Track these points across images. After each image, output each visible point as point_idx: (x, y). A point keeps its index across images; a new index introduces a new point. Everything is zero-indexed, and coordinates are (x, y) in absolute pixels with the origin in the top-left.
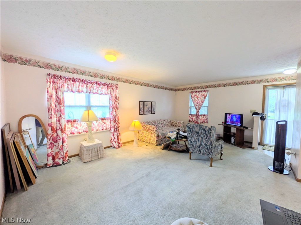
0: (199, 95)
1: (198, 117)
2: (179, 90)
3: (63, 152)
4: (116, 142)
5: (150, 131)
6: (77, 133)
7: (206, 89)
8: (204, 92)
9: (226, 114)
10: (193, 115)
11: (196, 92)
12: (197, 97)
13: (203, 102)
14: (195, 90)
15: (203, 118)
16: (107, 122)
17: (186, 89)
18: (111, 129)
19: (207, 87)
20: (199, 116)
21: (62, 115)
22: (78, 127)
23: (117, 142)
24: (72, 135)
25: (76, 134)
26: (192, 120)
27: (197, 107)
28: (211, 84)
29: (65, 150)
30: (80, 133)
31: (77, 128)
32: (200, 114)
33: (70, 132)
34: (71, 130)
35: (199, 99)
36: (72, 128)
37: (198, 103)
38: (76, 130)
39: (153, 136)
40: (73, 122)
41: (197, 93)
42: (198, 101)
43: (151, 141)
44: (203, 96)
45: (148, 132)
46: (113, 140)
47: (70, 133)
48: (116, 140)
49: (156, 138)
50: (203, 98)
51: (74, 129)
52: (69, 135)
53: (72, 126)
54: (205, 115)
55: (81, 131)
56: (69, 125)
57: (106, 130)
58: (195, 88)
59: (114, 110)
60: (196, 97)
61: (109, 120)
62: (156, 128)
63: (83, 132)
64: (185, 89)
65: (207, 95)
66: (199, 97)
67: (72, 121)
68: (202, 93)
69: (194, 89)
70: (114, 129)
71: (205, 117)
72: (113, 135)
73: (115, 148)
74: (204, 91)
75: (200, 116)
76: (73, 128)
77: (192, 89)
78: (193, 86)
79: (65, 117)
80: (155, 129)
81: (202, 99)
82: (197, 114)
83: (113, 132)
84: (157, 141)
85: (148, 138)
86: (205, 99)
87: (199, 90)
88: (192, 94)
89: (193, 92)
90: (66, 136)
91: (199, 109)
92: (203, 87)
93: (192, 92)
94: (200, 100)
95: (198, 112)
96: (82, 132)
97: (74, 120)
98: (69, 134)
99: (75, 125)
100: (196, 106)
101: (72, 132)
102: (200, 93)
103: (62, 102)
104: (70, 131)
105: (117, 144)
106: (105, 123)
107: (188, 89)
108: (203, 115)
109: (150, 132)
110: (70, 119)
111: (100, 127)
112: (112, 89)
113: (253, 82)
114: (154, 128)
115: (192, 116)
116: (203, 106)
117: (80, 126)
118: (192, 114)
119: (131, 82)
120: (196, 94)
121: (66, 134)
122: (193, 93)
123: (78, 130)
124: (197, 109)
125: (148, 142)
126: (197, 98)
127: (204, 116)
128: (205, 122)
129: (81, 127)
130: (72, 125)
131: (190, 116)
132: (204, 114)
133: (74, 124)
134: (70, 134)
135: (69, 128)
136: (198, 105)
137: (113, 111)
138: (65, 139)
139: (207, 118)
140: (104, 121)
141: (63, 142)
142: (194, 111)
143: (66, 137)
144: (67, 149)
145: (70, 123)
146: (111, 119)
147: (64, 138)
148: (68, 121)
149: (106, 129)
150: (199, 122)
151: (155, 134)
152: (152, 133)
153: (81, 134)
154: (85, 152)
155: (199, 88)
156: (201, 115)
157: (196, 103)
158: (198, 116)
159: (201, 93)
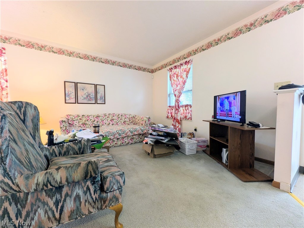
0: (180, 72)
2: (156, 70)
7: (187, 60)
8: (187, 66)
9: (215, 97)
11: (175, 67)
13: (184, 83)
15: (186, 111)
19: (189, 54)
20: (179, 107)
26: (170, 115)
27: (177, 93)
32: (180, 104)
35: (179, 78)
41: (177, 69)
42: (178, 83)
44: (185, 73)
50: (185, 76)
54: (187, 106)
58: (174, 62)
60: (175, 76)
64: (162, 67)
65: (190, 68)
66: (179, 75)
69: (173, 65)
71: (188, 109)
74: (186, 64)
75: (181, 109)
78: (171, 59)
82: (177, 104)
86: (187, 78)
87: (179, 63)
88: (170, 72)
89: (172, 68)
91: (180, 96)
92: (185, 56)
94: (181, 80)
95: (177, 101)
100: (176, 90)
102: (180, 69)
107: (166, 66)
108: (185, 106)
115: (171, 108)
116: (185, 90)
118: (171, 105)
122: (173, 71)
124: (177, 96)
126: (177, 77)
128: (187, 118)
131: (168, 109)
132: (186, 104)
139: (191, 111)
150: (179, 119)
155: (179, 59)
156: (182, 106)
157: (175, 86)
158: (177, 108)
159: (182, 67)
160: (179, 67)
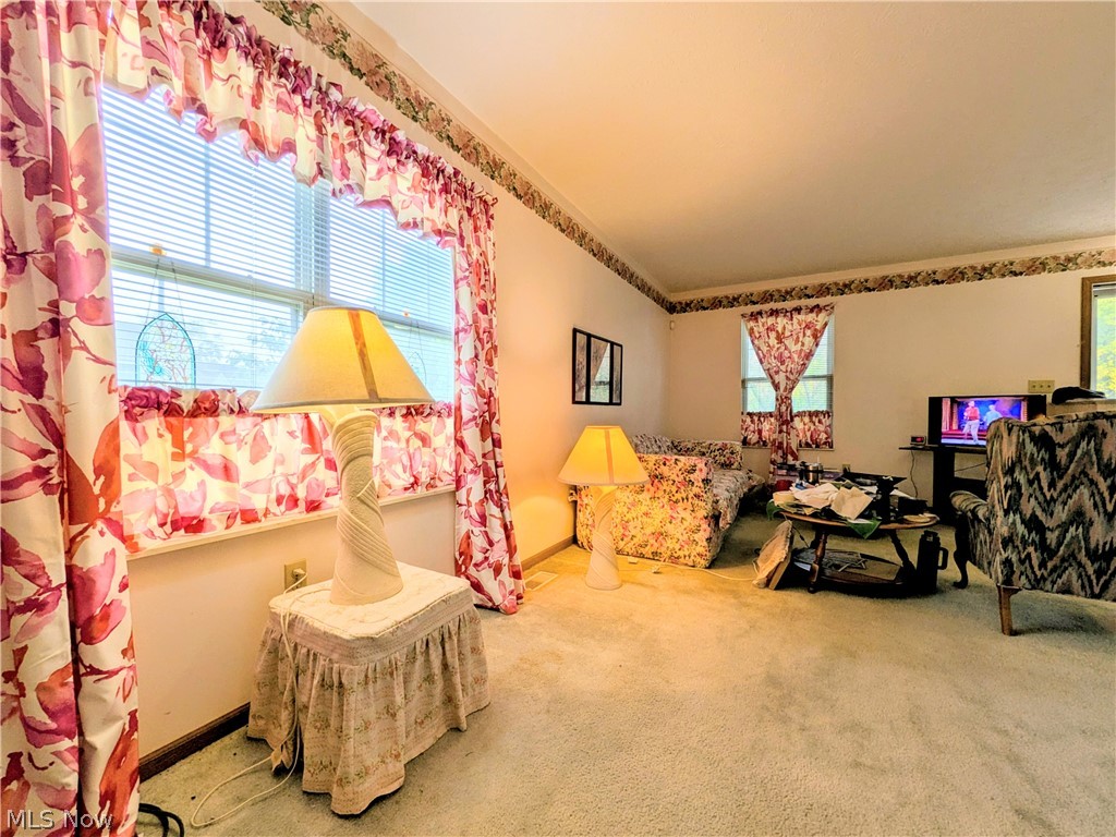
0: (789, 327)
1: (786, 423)
2: (686, 307)
3: (83, 754)
4: (497, 570)
5: (665, 486)
6: (231, 518)
8: (814, 315)
10: (760, 415)
11: (774, 313)
12: (780, 339)
13: (809, 355)
14: (767, 307)
15: (813, 428)
16: (441, 432)
17: (725, 302)
18: (458, 482)
19: (824, 290)
20: (792, 418)
21: (81, 314)
22: (240, 458)
23: (505, 570)
24: (182, 539)
25: (217, 530)
26: (754, 438)
27: (780, 379)
28: (842, 277)
29: (110, 719)
30: (256, 520)
31: (227, 471)
32: (795, 411)
33: (155, 510)
34: (169, 493)
35: (787, 342)
36: (179, 476)
37: (783, 363)
38: (217, 493)
39: (687, 515)
40: (193, 414)
41: (779, 319)
42: (786, 354)
43: (670, 543)
44: (808, 332)
45: (645, 496)
46: (478, 557)
47: (154, 521)
48: (499, 553)
49: (705, 526)
50: (809, 341)
51: (202, 484)
52: (149, 545)
53: (179, 456)
54: (817, 413)
55: (259, 502)
56: (149, 443)
57: (432, 491)
58: (767, 297)
59: (482, 356)
60: (773, 335)
61: (450, 422)
62: (705, 469)
63: (274, 508)
64: (716, 303)
65: (826, 324)
66: (787, 333)
67: (186, 403)
68: (800, 317)
69: (764, 303)
70: (485, 483)
71: (820, 422)
72: (483, 520)
73: (496, 609)
74: (812, 311)
75: (797, 423)
76: (194, 476)
77: (754, 303)
78: (758, 288)
79: (109, 343)
80: (697, 477)
81: (803, 345)
82: (783, 408)
83: (482, 502)
84: (709, 540)
85: (649, 530)
86: (817, 345)
87: (789, 304)
88: (752, 324)
89: (760, 313)
90: (122, 551)
91: (792, 389)
92: (808, 292)
93: (755, 316)
94: (795, 347)
95: (784, 400)
96: (267, 512)
97: (204, 396)
98: (151, 534)
99: (213, 449)
100: (777, 373)
101: (184, 510)
102: (792, 319)
103: (77, 182)
104: (162, 505)
105: (510, 582)
106: (425, 440)
107: (733, 302)
108: (811, 414)
109: (660, 493)
110: (163, 382)
111: (399, 469)
112: (469, 210)
113: (1036, 267)
114: (693, 470)
115: (756, 418)
116: (807, 373)
117: (255, 459)
118: (750, 409)
119: (545, 210)
120: (771, 321)
121: (116, 528)
122: (761, 320)
123: (238, 487)
124: (782, 388)
125: (647, 551)
126: (778, 340)
127: (816, 420)
128: (820, 443)
129: (266, 465)
130: (178, 443)
131: (743, 422)
132: (813, 409)
133: (203, 435)
134: (159, 532)
135: (152, 470)
136: (783, 368)
137: (476, 356)
138: (108, 590)
139: (830, 426)
140: (422, 426)
141: (84, 630)
142: (761, 398)
143: (121, 569)
144: (132, 704)
145: (153, 423)
146: (466, 414)
147: (101, 585)
148: (142, 403)
149: (430, 486)
150: (794, 446)
151: (696, 501)
152: (678, 496)
153: (265, 524)
154: (354, 700)
155: (786, 295)
156: (800, 414)
157: (774, 362)
158: (785, 418)
159: (796, 316)
160: (788, 314)
